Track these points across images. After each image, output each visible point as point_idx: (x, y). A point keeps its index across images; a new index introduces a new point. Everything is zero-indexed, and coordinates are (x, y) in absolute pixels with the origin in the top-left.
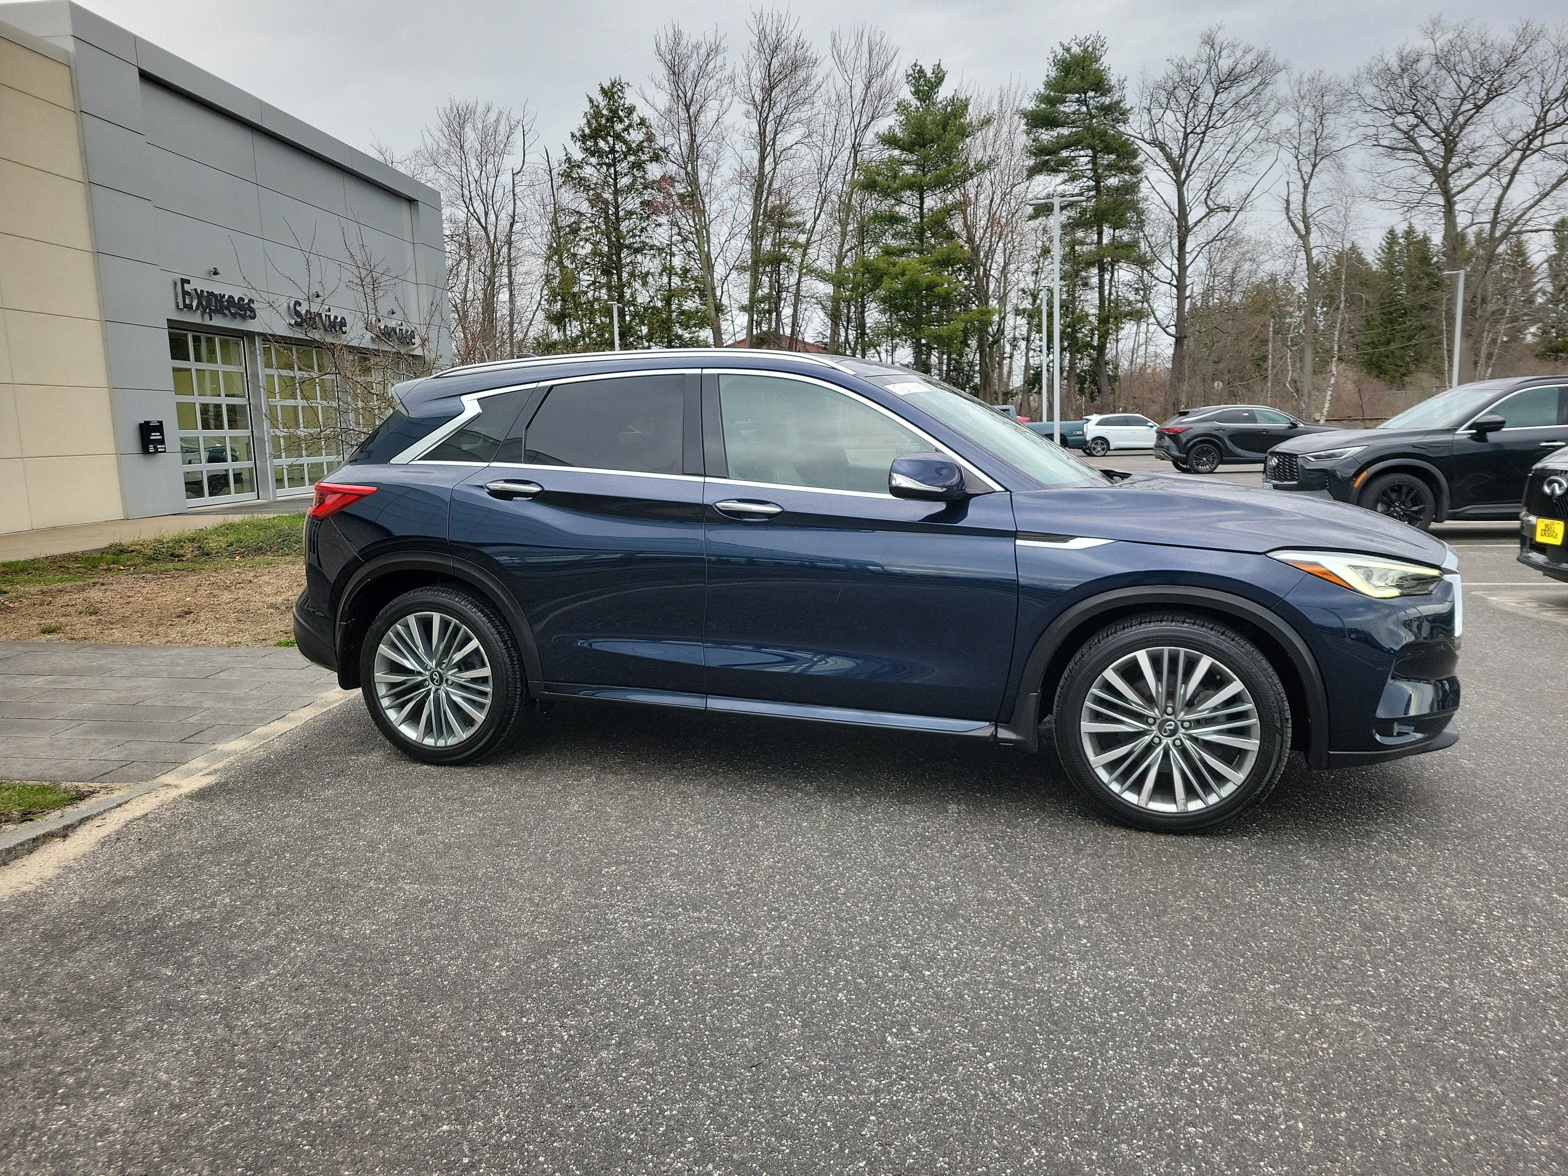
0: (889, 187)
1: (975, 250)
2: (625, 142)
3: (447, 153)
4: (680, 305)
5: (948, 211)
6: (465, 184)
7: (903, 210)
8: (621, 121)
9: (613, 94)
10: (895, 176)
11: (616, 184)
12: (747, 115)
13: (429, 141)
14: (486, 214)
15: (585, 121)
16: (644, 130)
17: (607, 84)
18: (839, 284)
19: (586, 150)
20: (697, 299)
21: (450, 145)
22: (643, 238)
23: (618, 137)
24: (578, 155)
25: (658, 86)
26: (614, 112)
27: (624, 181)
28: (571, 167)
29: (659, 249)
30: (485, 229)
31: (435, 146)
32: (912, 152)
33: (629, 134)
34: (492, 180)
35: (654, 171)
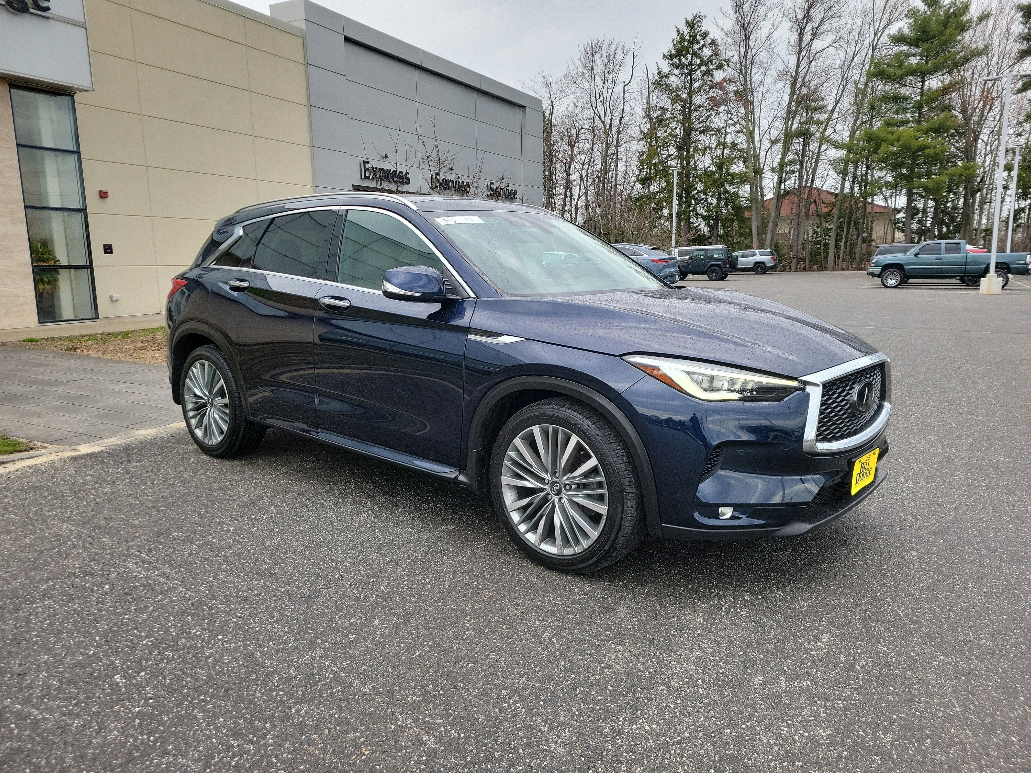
0: (895, 74)
1: (967, 120)
2: (700, 57)
3: (583, 74)
4: (728, 169)
5: (945, 90)
6: (593, 94)
7: (904, 91)
8: (698, 43)
9: (693, 25)
10: (900, 67)
11: (691, 87)
12: (791, 30)
13: (572, 67)
14: (605, 113)
15: (672, 45)
16: (714, 48)
17: (690, 19)
18: (849, 150)
19: (672, 65)
20: (741, 164)
21: (585, 68)
22: (708, 124)
23: (694, 54)
24: (666, 68)
25: (725, 16)
26: (694, 37)
27: (696, 85)
28: (661, 78)
29: (717, 130)
30: (604, 123)
31: (576, 71)
32: (917, 46)
33: (702, 51)
34: (610, 90)
35: (719, 75)
